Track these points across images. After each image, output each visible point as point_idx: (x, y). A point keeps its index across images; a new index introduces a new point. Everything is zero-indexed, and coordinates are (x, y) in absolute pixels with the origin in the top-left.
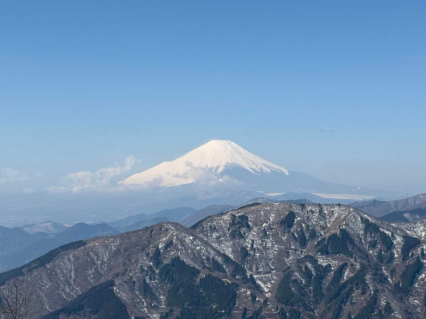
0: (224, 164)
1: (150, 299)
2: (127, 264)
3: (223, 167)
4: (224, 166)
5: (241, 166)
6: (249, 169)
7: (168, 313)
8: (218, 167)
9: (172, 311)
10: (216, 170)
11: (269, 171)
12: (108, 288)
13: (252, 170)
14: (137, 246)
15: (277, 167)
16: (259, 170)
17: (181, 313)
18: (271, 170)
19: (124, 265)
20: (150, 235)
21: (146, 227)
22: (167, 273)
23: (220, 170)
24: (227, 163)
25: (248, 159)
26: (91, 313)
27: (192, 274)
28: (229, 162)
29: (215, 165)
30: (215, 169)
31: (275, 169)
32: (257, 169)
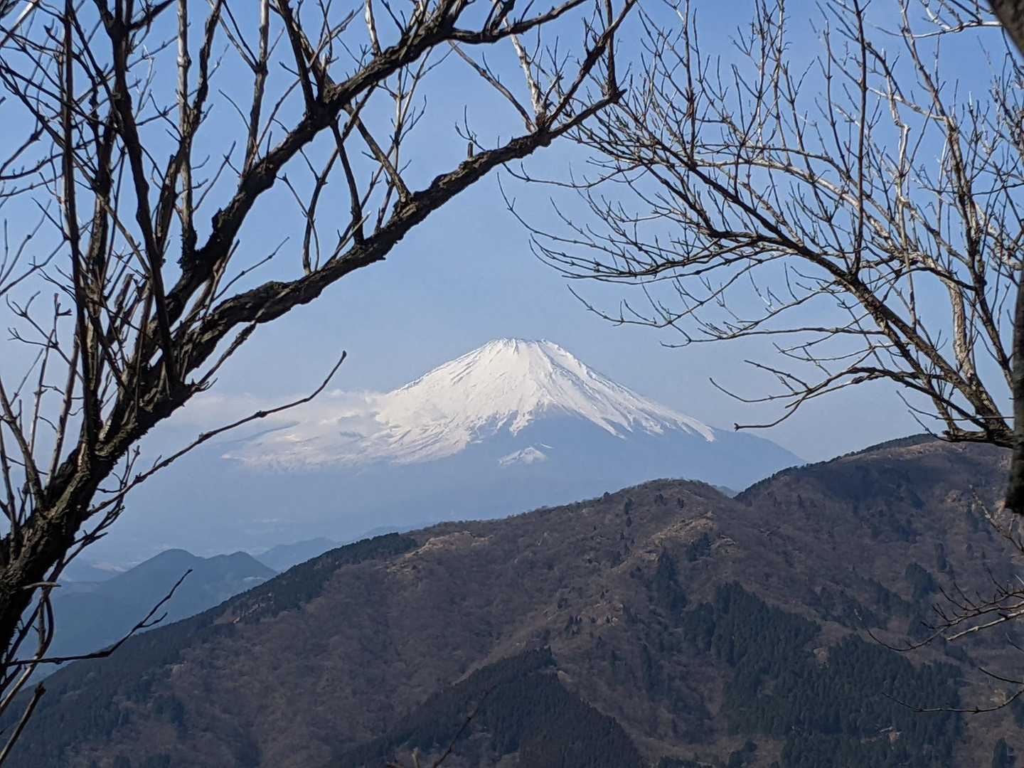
0: (529, 406)
1: (669, 712)
2: (569, 603)
3: (528, 417)
4: (530, 413)
5: (580, 414)
6: (604, 422)
7: (738, 753)
8: (514, 416)
9: (751, 747)
10: (509, 423)
11: (658, 429)
12: (540, 671)
13: (612, 426)
14: (584, 552)
15: (681, 419)
16: (631, 427)
17: (787, 755)
18: (663, 427)
19: (560, 606)
20: (625, 518)
21: (606, 494)
22: (710, 632)
23: (521, 423)
24: (539, 405)
25: (599, 393)
26: (495, 749)
27: (796, 636)
28: (546, 402)
29: (505, 411)
30: (505, 420)
31: (675, 422)
32: (625, 424)
